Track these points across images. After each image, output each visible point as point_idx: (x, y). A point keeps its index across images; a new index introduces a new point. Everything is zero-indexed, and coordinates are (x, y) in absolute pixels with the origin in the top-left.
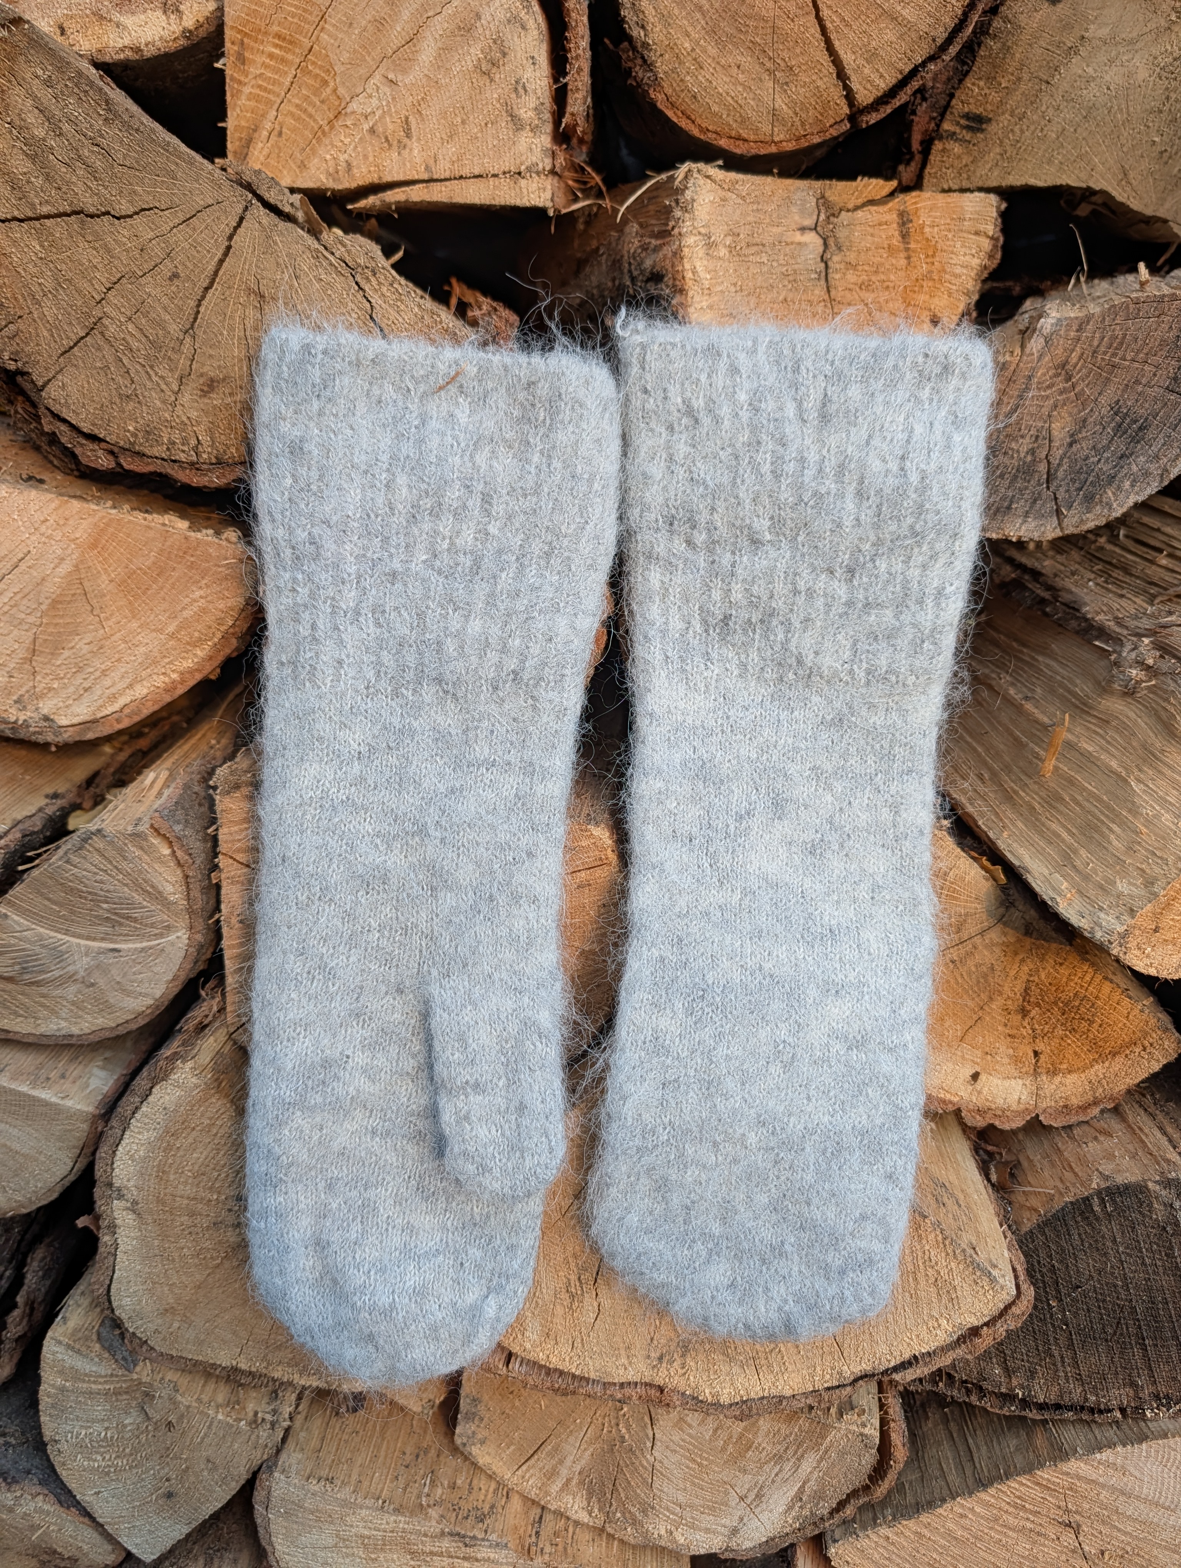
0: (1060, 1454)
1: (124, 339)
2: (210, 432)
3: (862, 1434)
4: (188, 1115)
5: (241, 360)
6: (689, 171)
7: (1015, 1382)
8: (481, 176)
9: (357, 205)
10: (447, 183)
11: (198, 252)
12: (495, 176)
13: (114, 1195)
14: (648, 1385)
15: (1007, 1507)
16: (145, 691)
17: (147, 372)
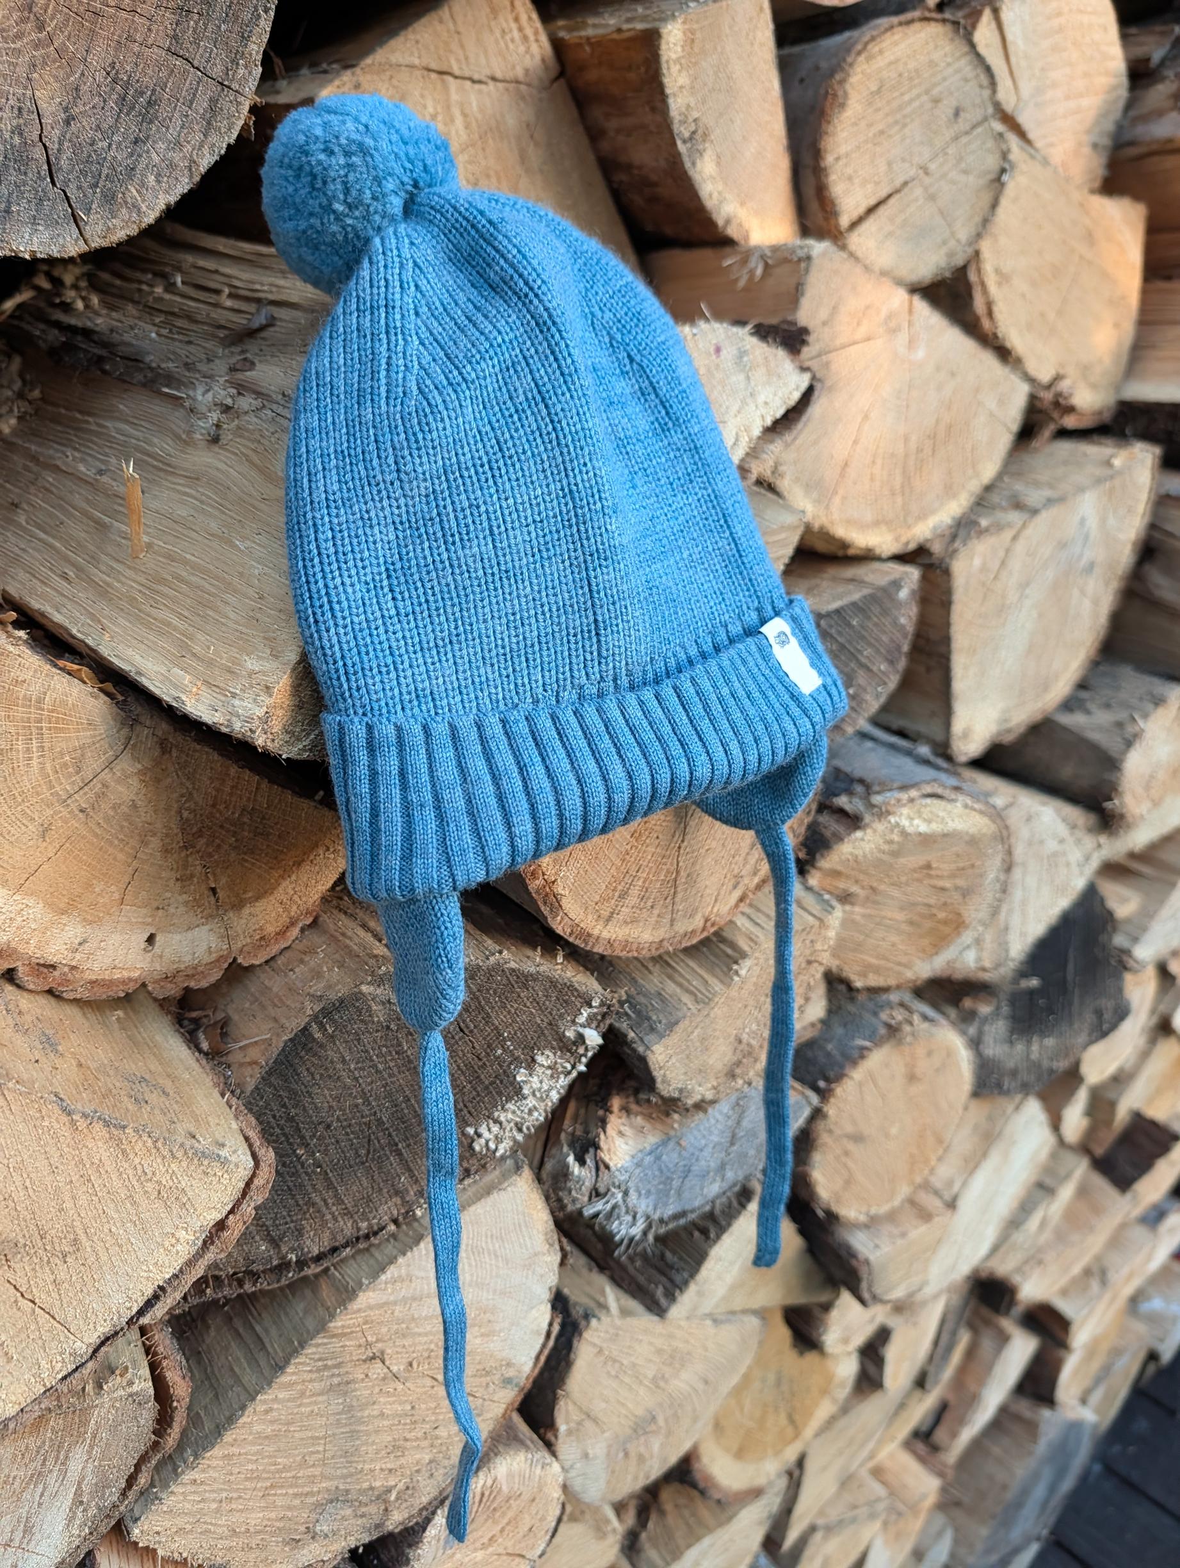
0: (347, 1294)
3: (131, 1395)
7: (284, 1249)
15: (310, 1376)
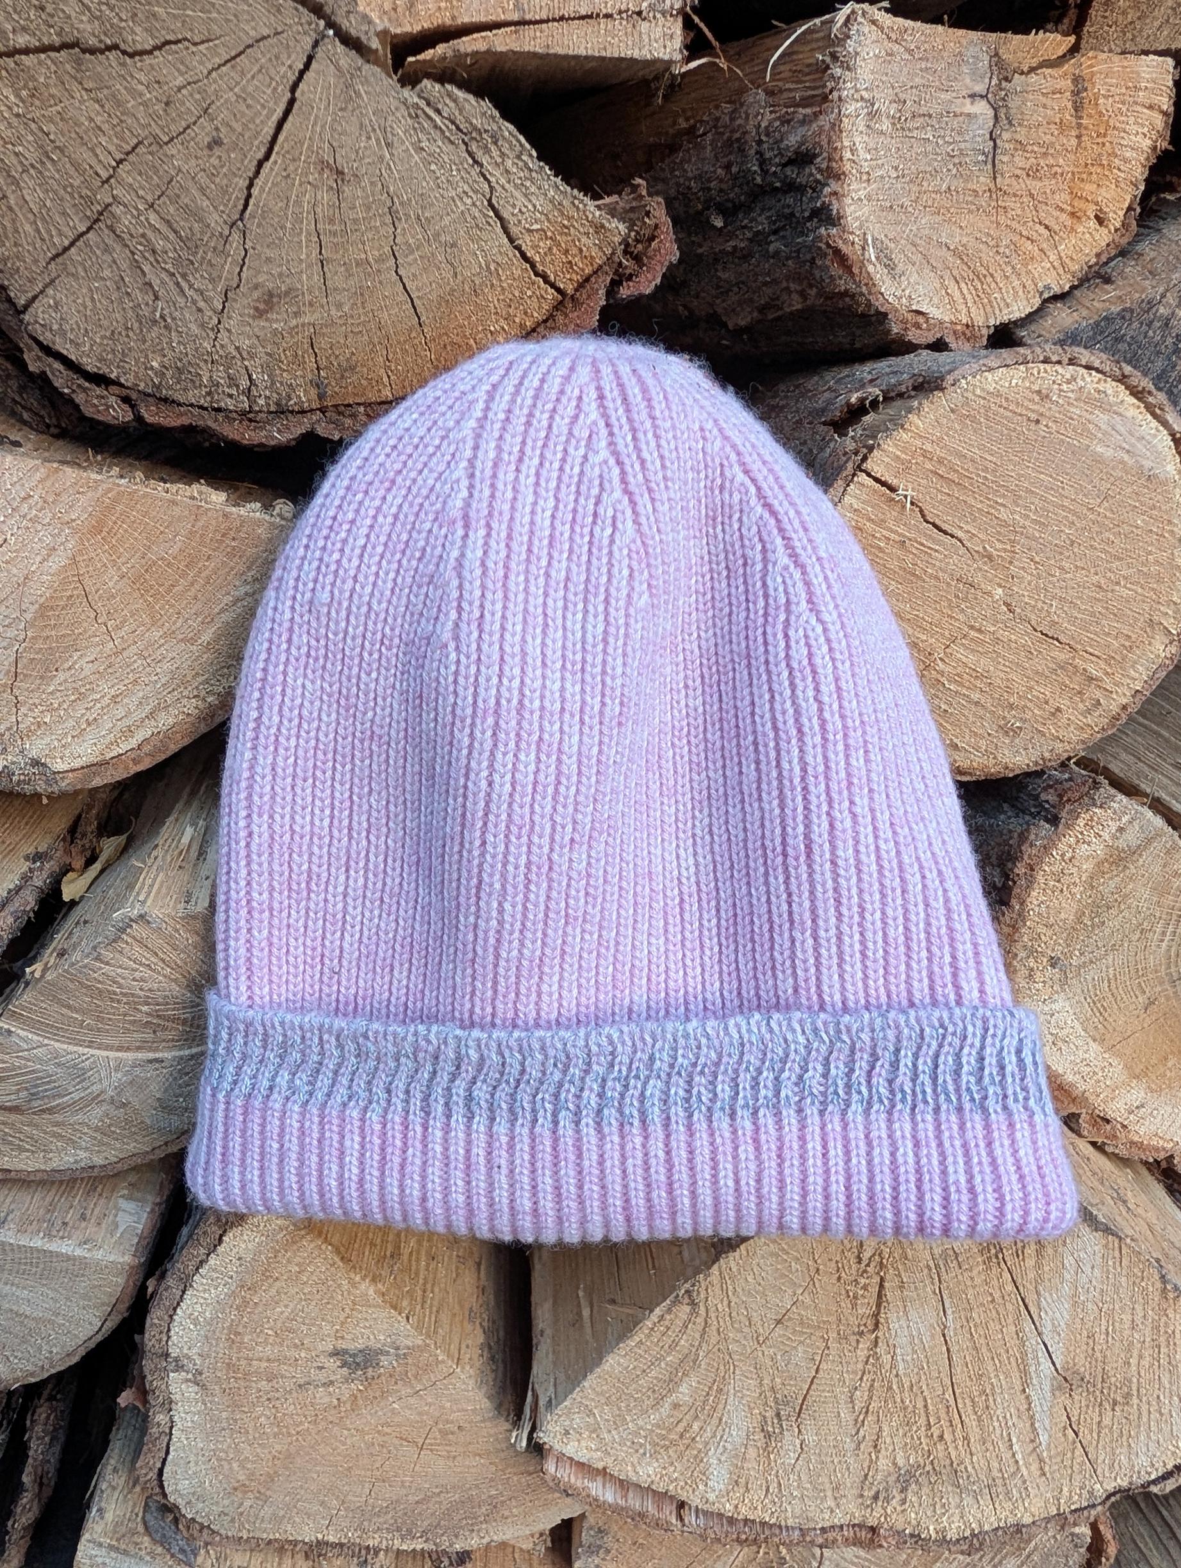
1: (143, 235)
2: (267, 368)
4: (269, 1264)
5: (310, 266)
6: (853, 12)
8: (590, 17)
9: (420, 57)
10: (544, 26)
11: (249, 106)
12: (607, 16)
13: (172, 1366)
14: (860, 1526)
16: (171, 721)
17: (178, 284)
